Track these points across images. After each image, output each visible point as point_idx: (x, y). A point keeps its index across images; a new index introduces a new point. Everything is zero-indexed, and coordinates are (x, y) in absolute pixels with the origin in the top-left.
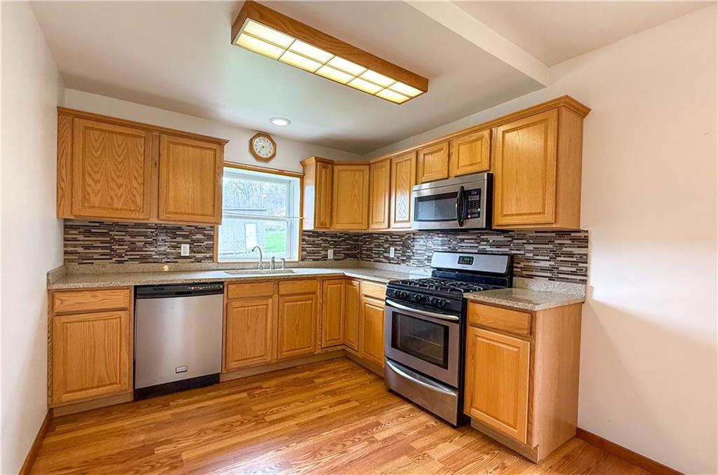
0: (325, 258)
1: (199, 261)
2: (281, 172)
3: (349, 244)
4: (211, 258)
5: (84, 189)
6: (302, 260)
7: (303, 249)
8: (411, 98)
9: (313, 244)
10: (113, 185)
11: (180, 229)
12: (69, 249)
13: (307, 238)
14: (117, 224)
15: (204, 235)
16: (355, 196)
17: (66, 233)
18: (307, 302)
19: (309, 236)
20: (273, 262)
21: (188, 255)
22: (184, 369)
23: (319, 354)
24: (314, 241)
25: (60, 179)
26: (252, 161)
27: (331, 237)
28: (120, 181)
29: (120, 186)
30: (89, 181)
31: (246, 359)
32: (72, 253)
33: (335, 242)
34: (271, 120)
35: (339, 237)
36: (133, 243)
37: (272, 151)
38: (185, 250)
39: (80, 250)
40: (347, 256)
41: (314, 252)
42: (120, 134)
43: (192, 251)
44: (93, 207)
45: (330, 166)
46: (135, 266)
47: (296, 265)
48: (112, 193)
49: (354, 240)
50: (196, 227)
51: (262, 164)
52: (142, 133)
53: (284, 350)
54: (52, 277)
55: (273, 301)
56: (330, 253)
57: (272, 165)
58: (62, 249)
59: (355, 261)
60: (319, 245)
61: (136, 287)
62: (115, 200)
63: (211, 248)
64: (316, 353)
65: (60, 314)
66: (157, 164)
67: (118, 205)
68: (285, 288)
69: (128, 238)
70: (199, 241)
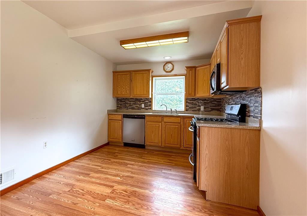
0: (199, 110)
1: (147, 109)
2: (176, 75)
3: (214, 104)
4: (151, 108)
5: (117, 90)
6: (186, 111)
7: (186, 106)
9: (192, 104)
10: (122, 88)
11: (141, 99)
12: (118, 105)
13: (189, 101)
14: (127, 99)
15: (148, 101)
16: (205, 80)
17: (117, 101)
18: (176, 126)
19: (190, 100)
20: (171, 110)
21: (144, 107)
22: (134, 140)
24: (192, 103)
25: (113, 88)
26: (165, 73)
27: (202, 100)
28: (124, 87)
29: (124, 88)
30: (118, 88)
31: (152, 143)
32: (118, 106)
33: (205, 103)
34: (164, 57)
35: (208, 100)
36: (130, 104)
37: (172, 68)
38: (143, 106)
39: (119, 105)
40: (212, 109)
41: (192, 108)
42: (124, 74)
43: (145, 106)
44: (119, 94)
45: (194, 69)
46: (131, 110)
47: (183, 112)
48: (122, 90)
49: (217, 102)
50: (146, 98)
51: (168, 73)
52: (128, 73)
55: (162, 124)
56: (202, 108)
57: (173, 73)
58: (116, 105)
59: (219, 112)
60: (196, 104)
61: (123, 115)
62: (123, 92)
63: (151, 105)
64: (181, 148)
65: (110, 120)
66: (131, 81)
68: (166, 120)
69: (129, 102)
70: (147, 103)
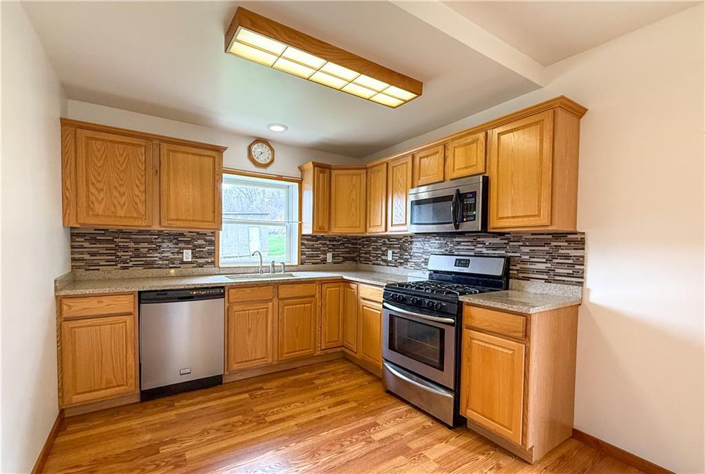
0: (324, 261)
1: (201, 266)
2: (280, 178)
3: (347, 247)
4: (213, 263)
5: (88, 197)
6: (302, 264)
7: (301, 253)
8: (406, 102)
9: (312, 248)
10: (116, 194)
11: (182, 235)
12: (77, 256)
13: (306, 242)
14: (121, 231)
15: (206, 241)
16: (353, 200)
17: (72, 241)
18: (306, 305)
19: (308, 240)
20: (273, 266)
21: (190, 260)
22: (188, 371)
23: (318, 355)
24: (313, 245)
25: (64, 187)
26: (250, 167)
27: (330, 241)
28: (122, 190)
29: (122, 195)
30: (93, 190)
31: (248, 361)
32: (79, 260)
33: (333, 245)
34: (269, 126)
35: (338, 241)
36: (137, 249)
37: (270, 157)
38: (187, 255)
39: (87, 257)
40: (346, 259)
41: (312, 256)
42: (122, 143)
43: (194, 256)
44: (97, 215)
45: (328, 170)
46: (140, 271)
47: (295, 268)
48: (115, 201)
49: (353, 244)
50: (198, 233)
51: (261, 170)
52: (143, 142)
53: (285, 352)
54: (60, 284)
55: (273, 304)
56: (329, 256)
57: (271, 170)
58: (70, 256)
59: (354, 264)
60: (318, 249)
61: (140, 293)
62: (118, 208)
63: (213, 253)
64: (316, 354)
66: (158, 172)
67: (121, 213)
68: (284, 292)
69: (132, 245)
70: (200, 246)
